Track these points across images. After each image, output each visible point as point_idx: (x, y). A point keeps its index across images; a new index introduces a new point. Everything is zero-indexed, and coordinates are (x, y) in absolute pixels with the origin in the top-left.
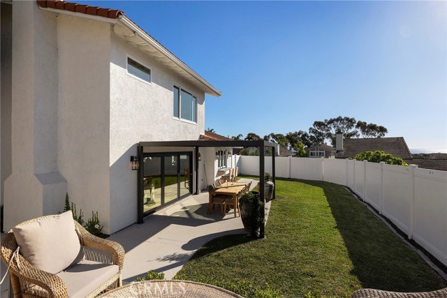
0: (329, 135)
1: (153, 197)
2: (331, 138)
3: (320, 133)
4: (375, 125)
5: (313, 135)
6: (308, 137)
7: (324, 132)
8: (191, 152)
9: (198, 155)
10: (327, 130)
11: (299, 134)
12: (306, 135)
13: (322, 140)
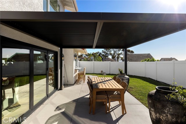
0: (111, 54)
1: (17, 99)
2: (112, 55)
3: (107, 53)
4: (130, 50)
5: (104, 54)
6: (102, 55)
7: (108, 53)
8: (57, 52)
9: (62, 56)
10: (110, 52)
11: (98, 53)
12: (101, 54)
13: (108, 56)
